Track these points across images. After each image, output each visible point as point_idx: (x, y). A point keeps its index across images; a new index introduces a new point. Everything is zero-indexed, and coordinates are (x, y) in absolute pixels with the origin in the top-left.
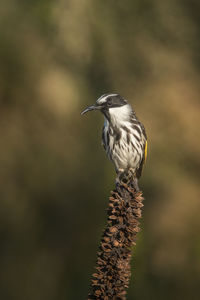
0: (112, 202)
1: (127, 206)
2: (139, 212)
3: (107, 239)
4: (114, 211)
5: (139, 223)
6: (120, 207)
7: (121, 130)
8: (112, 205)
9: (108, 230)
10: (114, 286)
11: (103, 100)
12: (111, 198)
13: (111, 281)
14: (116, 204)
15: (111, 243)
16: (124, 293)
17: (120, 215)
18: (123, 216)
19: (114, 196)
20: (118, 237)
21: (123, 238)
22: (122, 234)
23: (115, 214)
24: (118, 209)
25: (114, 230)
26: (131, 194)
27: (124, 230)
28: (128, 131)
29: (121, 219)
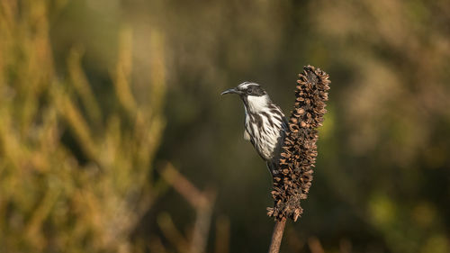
0: (299, 85)
1: (314, 88)
2: (326, 94)
3: (295, 120)
4: (301, 94)
5: (325, 105)
6: (307, 89)
7: (261, 115)
8: (300, 88)
9: (295, 112)
10: (300, 166)
11: (245, 86)
12: (299, 81)
13: (299, 160)
14: (304, 87)
15: (299, 124)
16: (311, 172)
17: (308, 97)
18: (310, 98)
19: (302, 79)
20: (305, 118)
21: (310, 120)
22: (309, 115)
23: (303, 96)
24: (305, 91)
25: (301, 111)
26: (318, 77)
27: (311, 112)
28: (268, 116)
29: (308, 101)
